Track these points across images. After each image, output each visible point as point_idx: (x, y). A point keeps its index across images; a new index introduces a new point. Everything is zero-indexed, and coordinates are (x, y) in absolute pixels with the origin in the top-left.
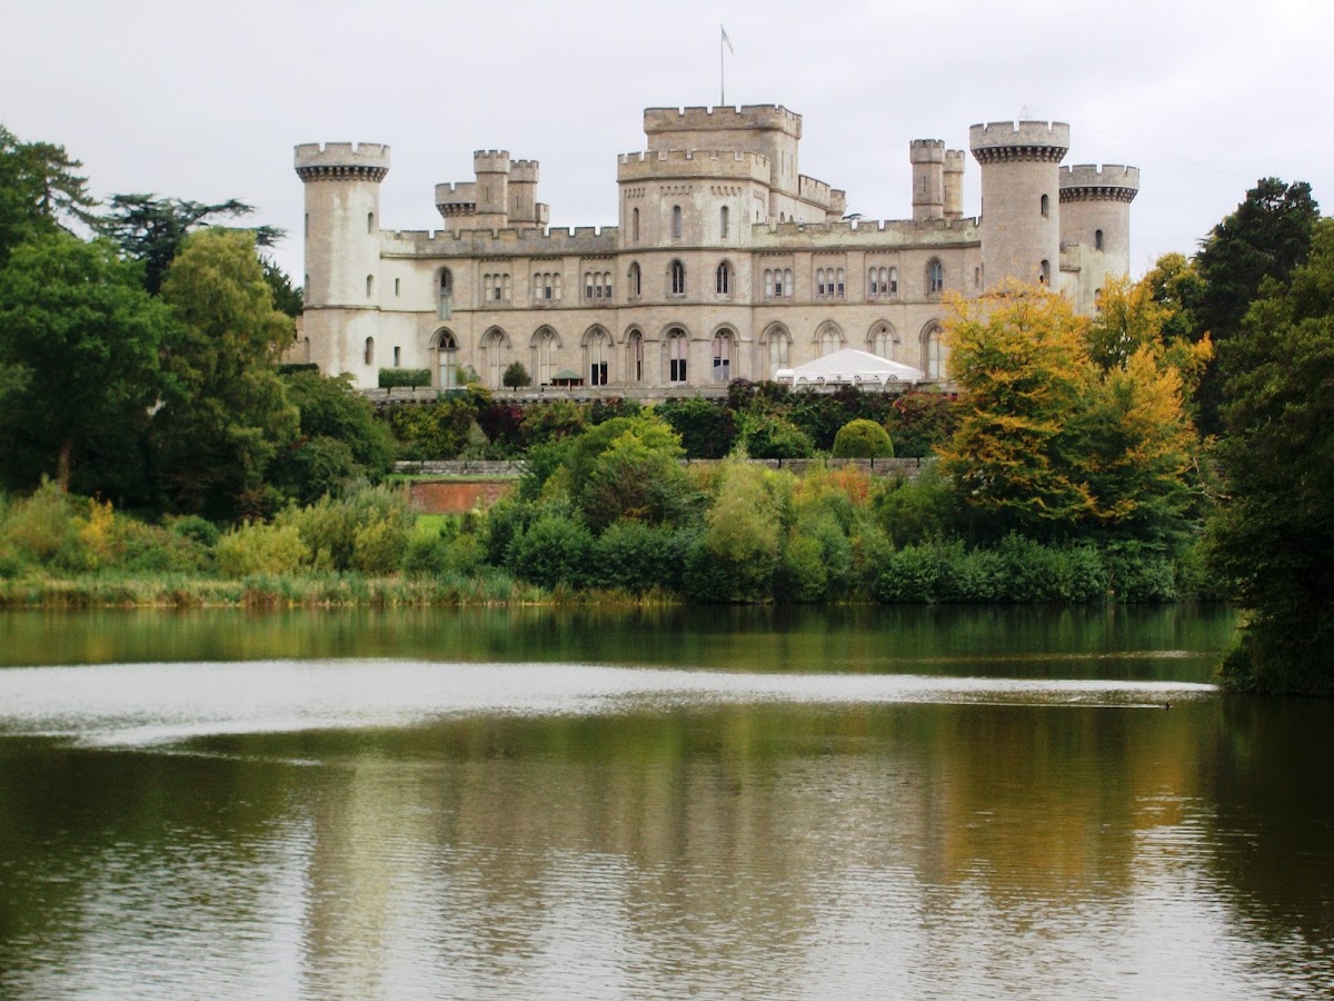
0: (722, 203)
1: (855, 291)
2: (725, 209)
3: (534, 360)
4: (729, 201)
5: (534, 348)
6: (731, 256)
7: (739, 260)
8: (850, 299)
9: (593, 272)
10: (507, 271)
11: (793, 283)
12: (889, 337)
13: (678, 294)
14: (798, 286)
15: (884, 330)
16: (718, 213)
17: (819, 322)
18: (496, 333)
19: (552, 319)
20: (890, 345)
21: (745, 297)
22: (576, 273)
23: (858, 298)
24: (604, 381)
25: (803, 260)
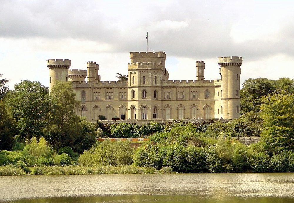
0: (155, 76)
1: (187, 97)
2: (156, 77)
3: (107, 113)
4: (157, 75)
5: (106, 110)
6: (157, 88)
7: (159, 89)
8: (186, 99)
9: (121, 92)
10: (99, 91)
11: (172, 95)
12: (195, 108)
13: (145, 98)
14: (173, 96)
15: (194, 107)
16: (154, 78)
17: (178, 105)
18: (97, 107)
19: (111, 104)
20: (196, 110)
21: (160, 99)
22: (117, 92)
23: (188, 99)
24: (124, 119)
25: (174, 89)
